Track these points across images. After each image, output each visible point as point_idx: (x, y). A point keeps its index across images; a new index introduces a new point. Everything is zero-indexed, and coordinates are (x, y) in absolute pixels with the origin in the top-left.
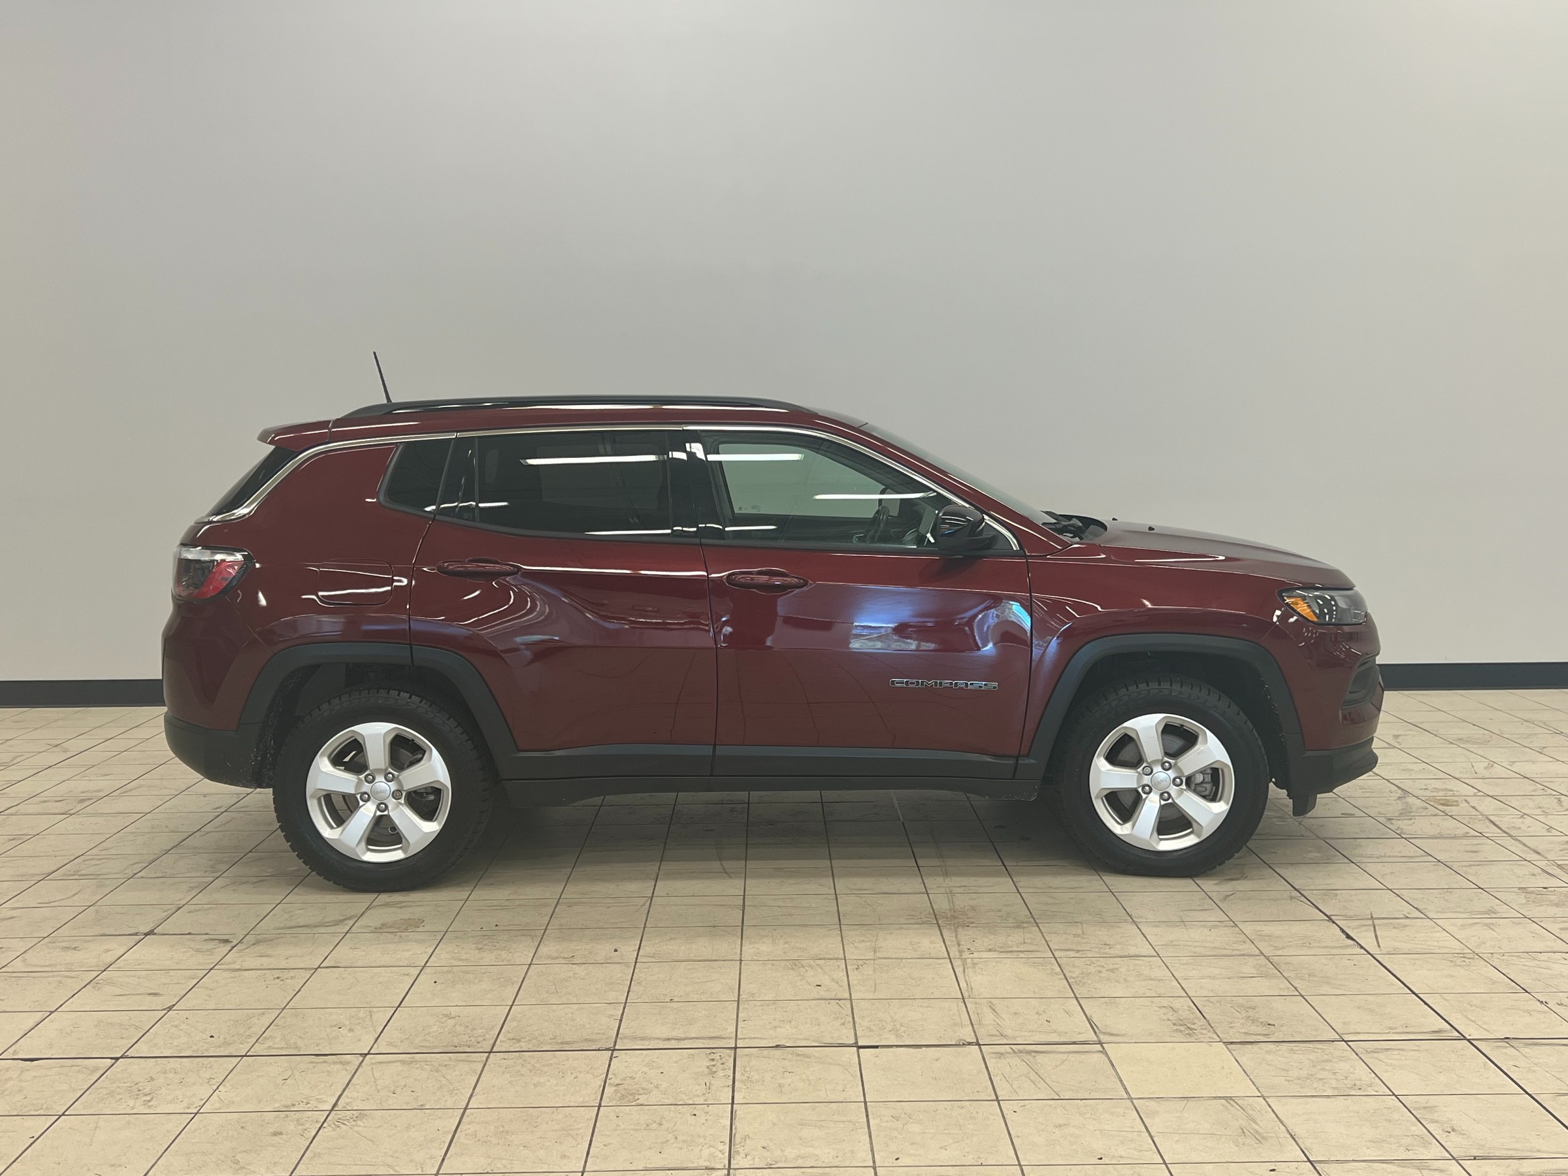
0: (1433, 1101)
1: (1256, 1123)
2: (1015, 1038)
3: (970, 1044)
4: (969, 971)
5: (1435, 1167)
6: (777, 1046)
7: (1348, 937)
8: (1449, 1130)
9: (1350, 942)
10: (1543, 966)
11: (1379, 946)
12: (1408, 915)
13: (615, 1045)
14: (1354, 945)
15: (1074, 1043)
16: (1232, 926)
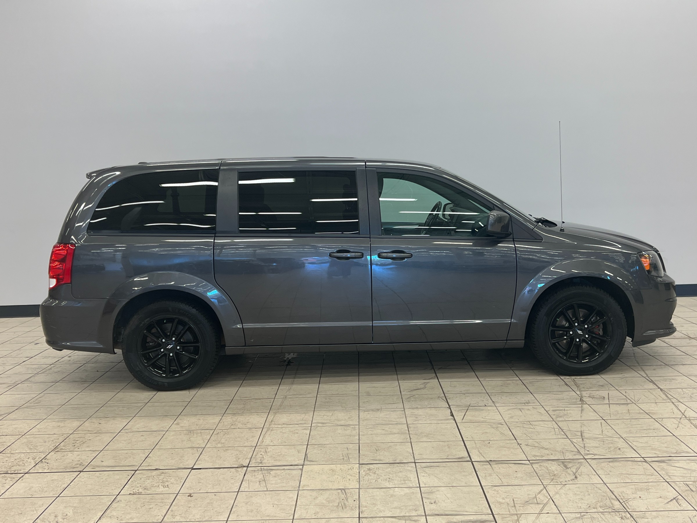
0: (434, 490)
1: (347, 499)
2: (265, 463)
3: (244, 467)
4: (268, 433)
5: (414, 519)
6: (156, 469)
7: (452, 415)
8: (433, 502)
9: (452, 417)
10: (532, 427)
11: (463, 419)
12: (486, 405)
13: (83, 470)
14: (452, 419)
15: (291, 465)
16: (402, 411)
